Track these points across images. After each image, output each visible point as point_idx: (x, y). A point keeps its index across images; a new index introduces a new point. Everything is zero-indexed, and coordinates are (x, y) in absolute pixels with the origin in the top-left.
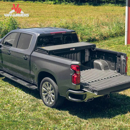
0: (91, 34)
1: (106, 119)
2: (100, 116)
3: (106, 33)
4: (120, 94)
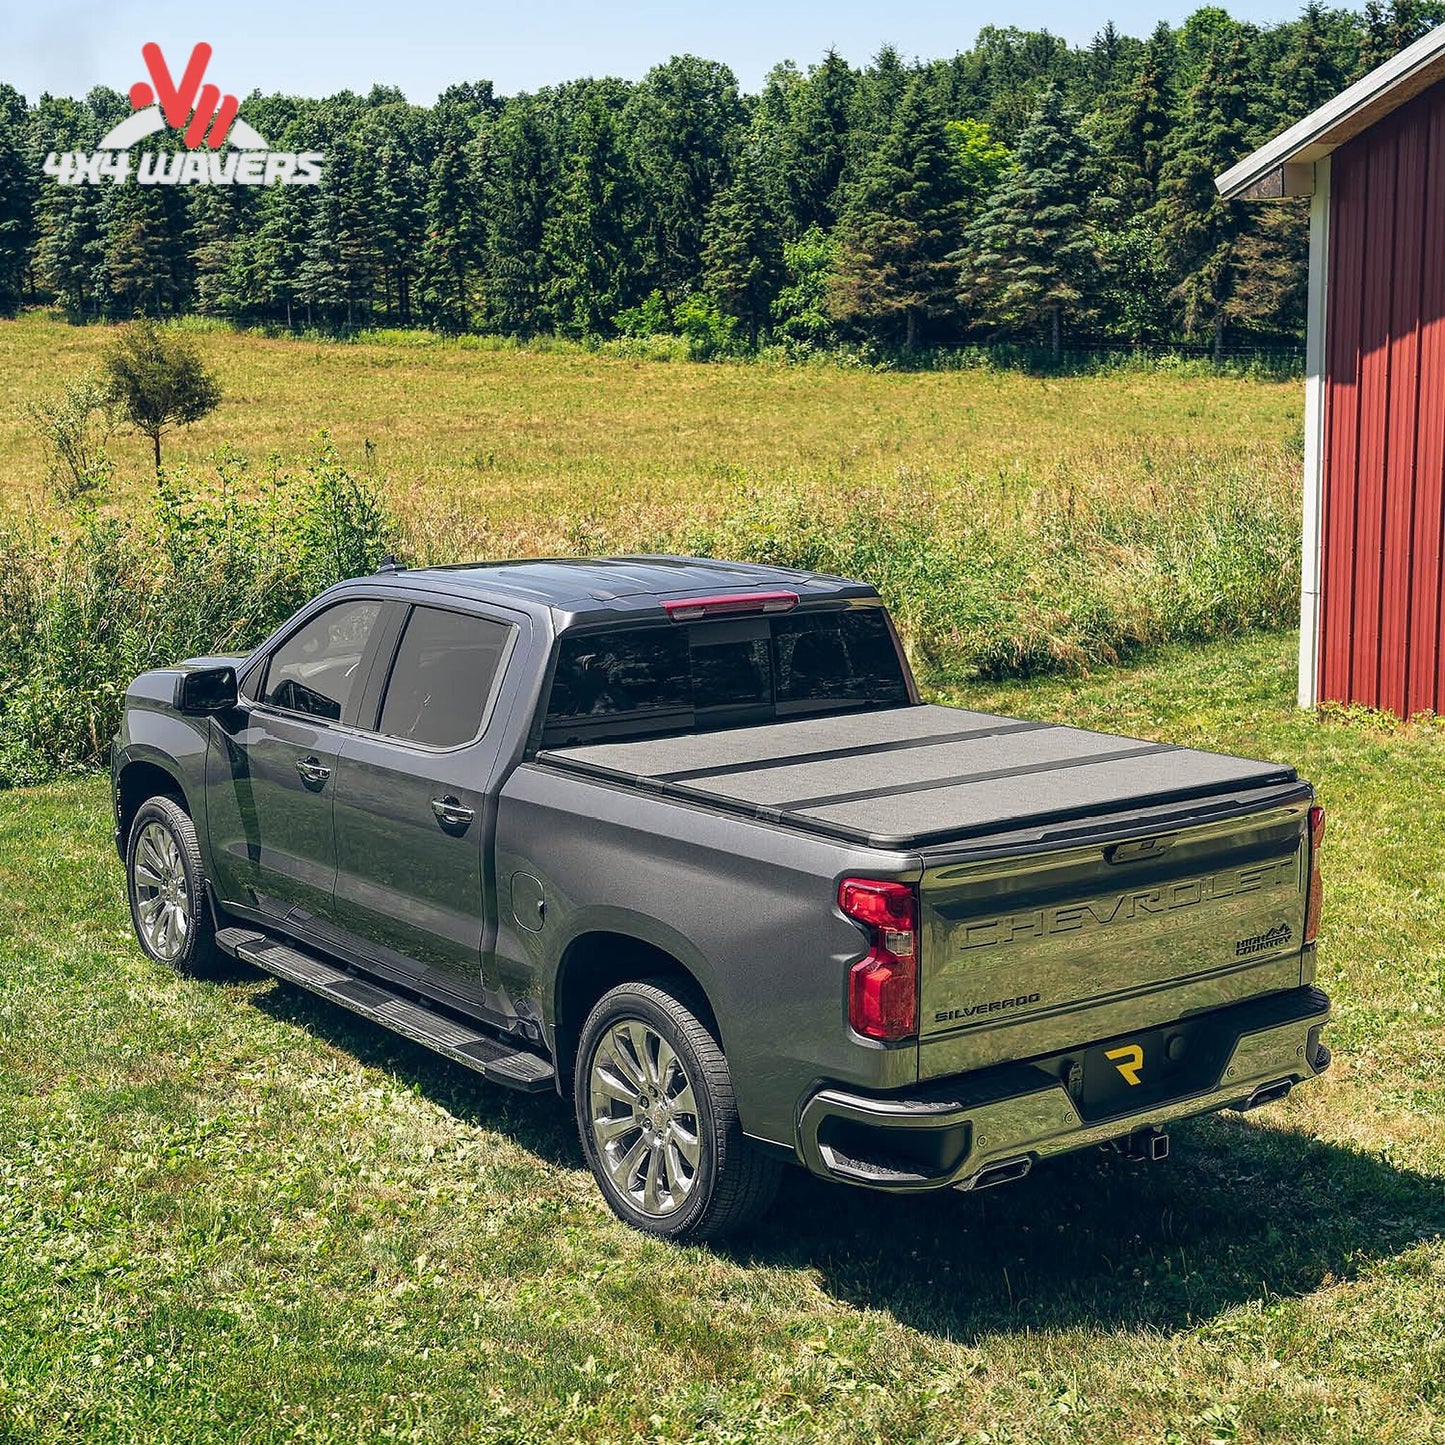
0: (1009, 619)
1: (1136, 1343)
2: (1085, 1310)
3: (1134, 603)
4: (1254, 1128)
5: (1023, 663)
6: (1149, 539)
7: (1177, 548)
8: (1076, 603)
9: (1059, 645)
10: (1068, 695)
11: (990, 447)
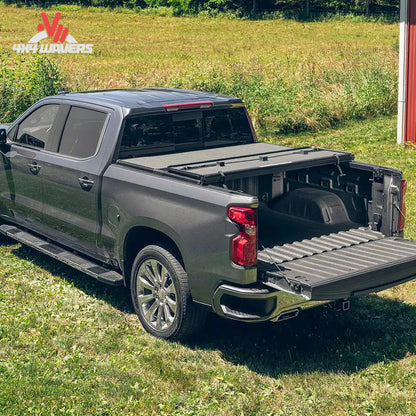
0: (291, 111)
1: (337, 377)
2: (319, 365)
3: (337, 106)
4: (379, 298)
5: (296, 128)
6: (342, 82)
7: (352, 85)
8: (315, 105)
9: (309, 121)
10: (312, 139)
11: (284, 48)
